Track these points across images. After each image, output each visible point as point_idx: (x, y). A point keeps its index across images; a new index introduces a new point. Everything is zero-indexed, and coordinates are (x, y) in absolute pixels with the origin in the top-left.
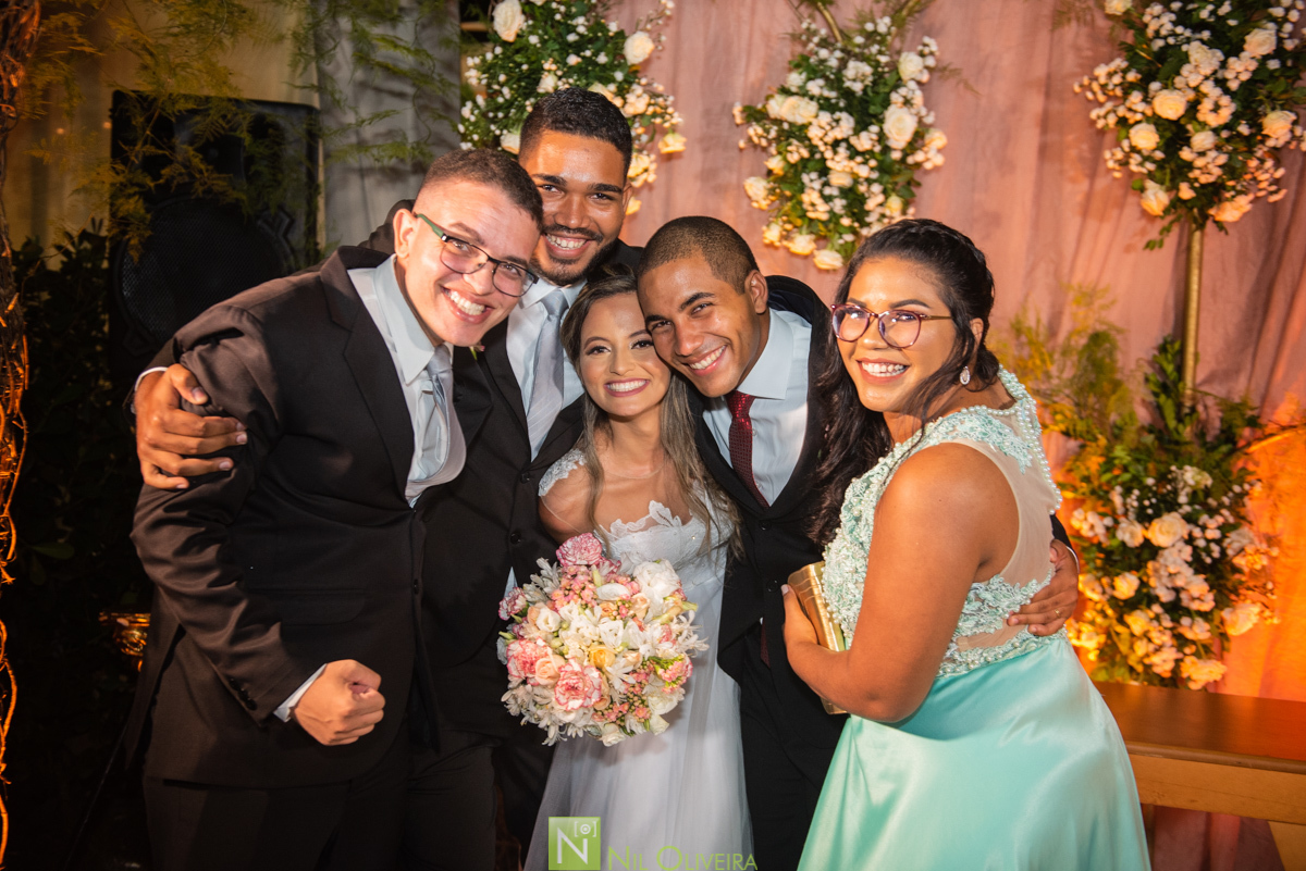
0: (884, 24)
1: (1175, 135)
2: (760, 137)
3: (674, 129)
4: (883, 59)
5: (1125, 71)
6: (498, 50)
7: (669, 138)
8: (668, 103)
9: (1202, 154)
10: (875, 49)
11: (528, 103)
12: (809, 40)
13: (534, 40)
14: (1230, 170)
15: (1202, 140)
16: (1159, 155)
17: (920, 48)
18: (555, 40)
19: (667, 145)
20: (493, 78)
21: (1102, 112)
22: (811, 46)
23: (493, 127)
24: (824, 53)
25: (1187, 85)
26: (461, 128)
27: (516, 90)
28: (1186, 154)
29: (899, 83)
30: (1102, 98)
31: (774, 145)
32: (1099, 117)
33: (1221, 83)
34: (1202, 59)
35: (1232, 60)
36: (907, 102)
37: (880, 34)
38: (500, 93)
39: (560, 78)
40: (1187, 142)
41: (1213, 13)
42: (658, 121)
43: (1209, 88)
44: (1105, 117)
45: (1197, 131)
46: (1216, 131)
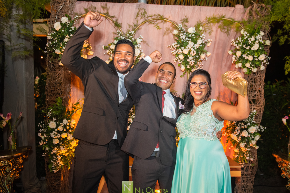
0: (133, 32)
1: (186, 57)
2: (109, 52)
3: (91, 50)
4: (133, 39)
5: (177, 45)
6: (55, 32)
7: (90, 52)
8: (90, 45)
9: (191, 60)
10: (131, 37)
11: (61, 43)
12: (118, 34)
13: (63, 31)
14: (195, 63)
15: (191, 58)
16: (183, 60)
17: (140, 37)
18: (67, 31)
19: (90, 53)
20: (54, 38)
21: (173, 52)
22: (119, 35)
23: (53, 48)
24: (121, 37)
25: (188, 48)
26: (46, 48)
27: (58, 41)
28: (188, 60)
29: (136, 44)
30: (172, 49)
31: (111, 54)
32: (173, 53)
33: (194, 48)
34: (191, 44)
35: (195, 44)
36: (138, 48)
37: (132, 34)
38: (55, 41)
39: (68, 39)
40: (188, 58)
41: (191, 36)
42: (88, 48)
43: (192, 49)
44: (174, 53)
45: (190, 56)
46: (193, 56)
